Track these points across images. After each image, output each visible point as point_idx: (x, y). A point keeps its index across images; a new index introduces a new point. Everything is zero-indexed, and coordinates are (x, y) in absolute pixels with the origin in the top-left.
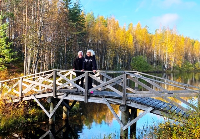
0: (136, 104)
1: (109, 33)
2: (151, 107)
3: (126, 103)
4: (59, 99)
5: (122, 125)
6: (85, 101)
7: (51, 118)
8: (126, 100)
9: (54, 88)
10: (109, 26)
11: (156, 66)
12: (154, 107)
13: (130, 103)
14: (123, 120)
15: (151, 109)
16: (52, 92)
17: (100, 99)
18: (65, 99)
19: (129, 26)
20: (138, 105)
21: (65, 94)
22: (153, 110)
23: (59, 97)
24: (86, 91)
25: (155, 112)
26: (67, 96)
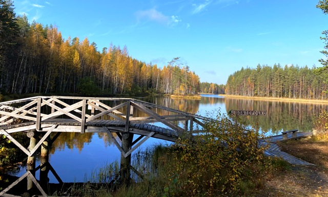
0: (138, 130)
1: (50, 47)
2: (153, 131)
3: (129, 130)
4: (45, 132)
5: (123, 153)
6: (82, 132)
7: (31, 156)
8: (129, 128)
9: (38, 119)
10: (49, 38)
11: (105, 88)
12: (155, 131)
13: (133, 130)
14: (124, 147)
15: (152, 133)
16: (35, 124)
17: (100, 128)
18: (53, 131)
19: (73, 40)
20: (140, 131)
21: (55, 126)
22: (154, 134)
23: (44, 130)
24: (83, 121)
25: (156, 136)
26: (56, 128)
